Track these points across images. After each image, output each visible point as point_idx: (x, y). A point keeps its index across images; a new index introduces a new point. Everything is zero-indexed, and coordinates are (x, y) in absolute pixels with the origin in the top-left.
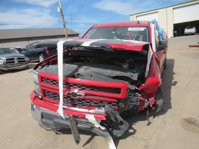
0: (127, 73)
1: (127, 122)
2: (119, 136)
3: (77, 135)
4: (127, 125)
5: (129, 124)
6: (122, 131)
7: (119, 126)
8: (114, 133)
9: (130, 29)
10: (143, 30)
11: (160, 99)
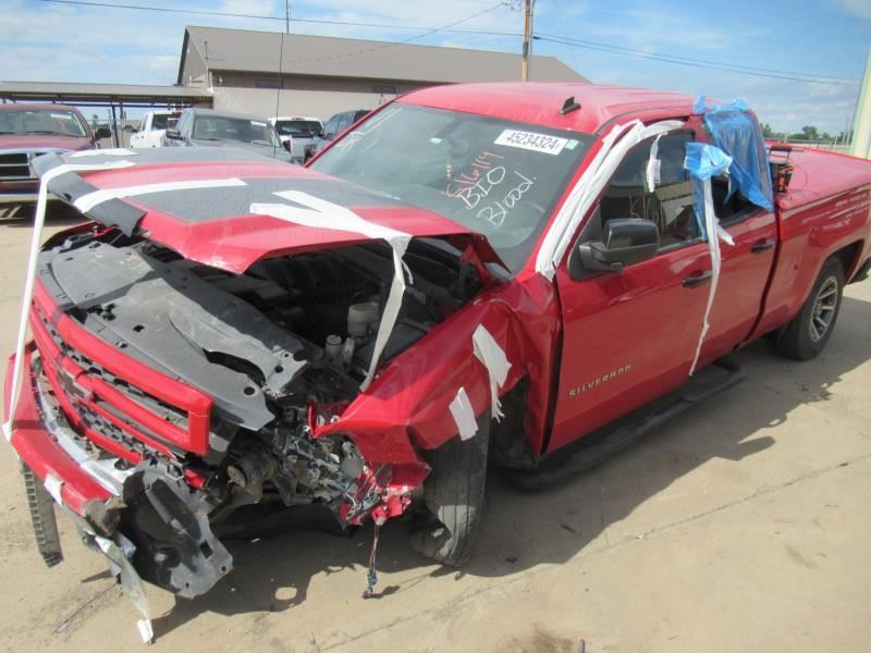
0: (271, 348)
1: (229, 551)
2: (187, 596)
3: (47, 532)
4: (222, 566)
5: (234, 563)
6: (201, 580)
7: (194, 558)
8: (172, 578)
9: (506, 138)
10: (556, 152)
11: (456, 504)
